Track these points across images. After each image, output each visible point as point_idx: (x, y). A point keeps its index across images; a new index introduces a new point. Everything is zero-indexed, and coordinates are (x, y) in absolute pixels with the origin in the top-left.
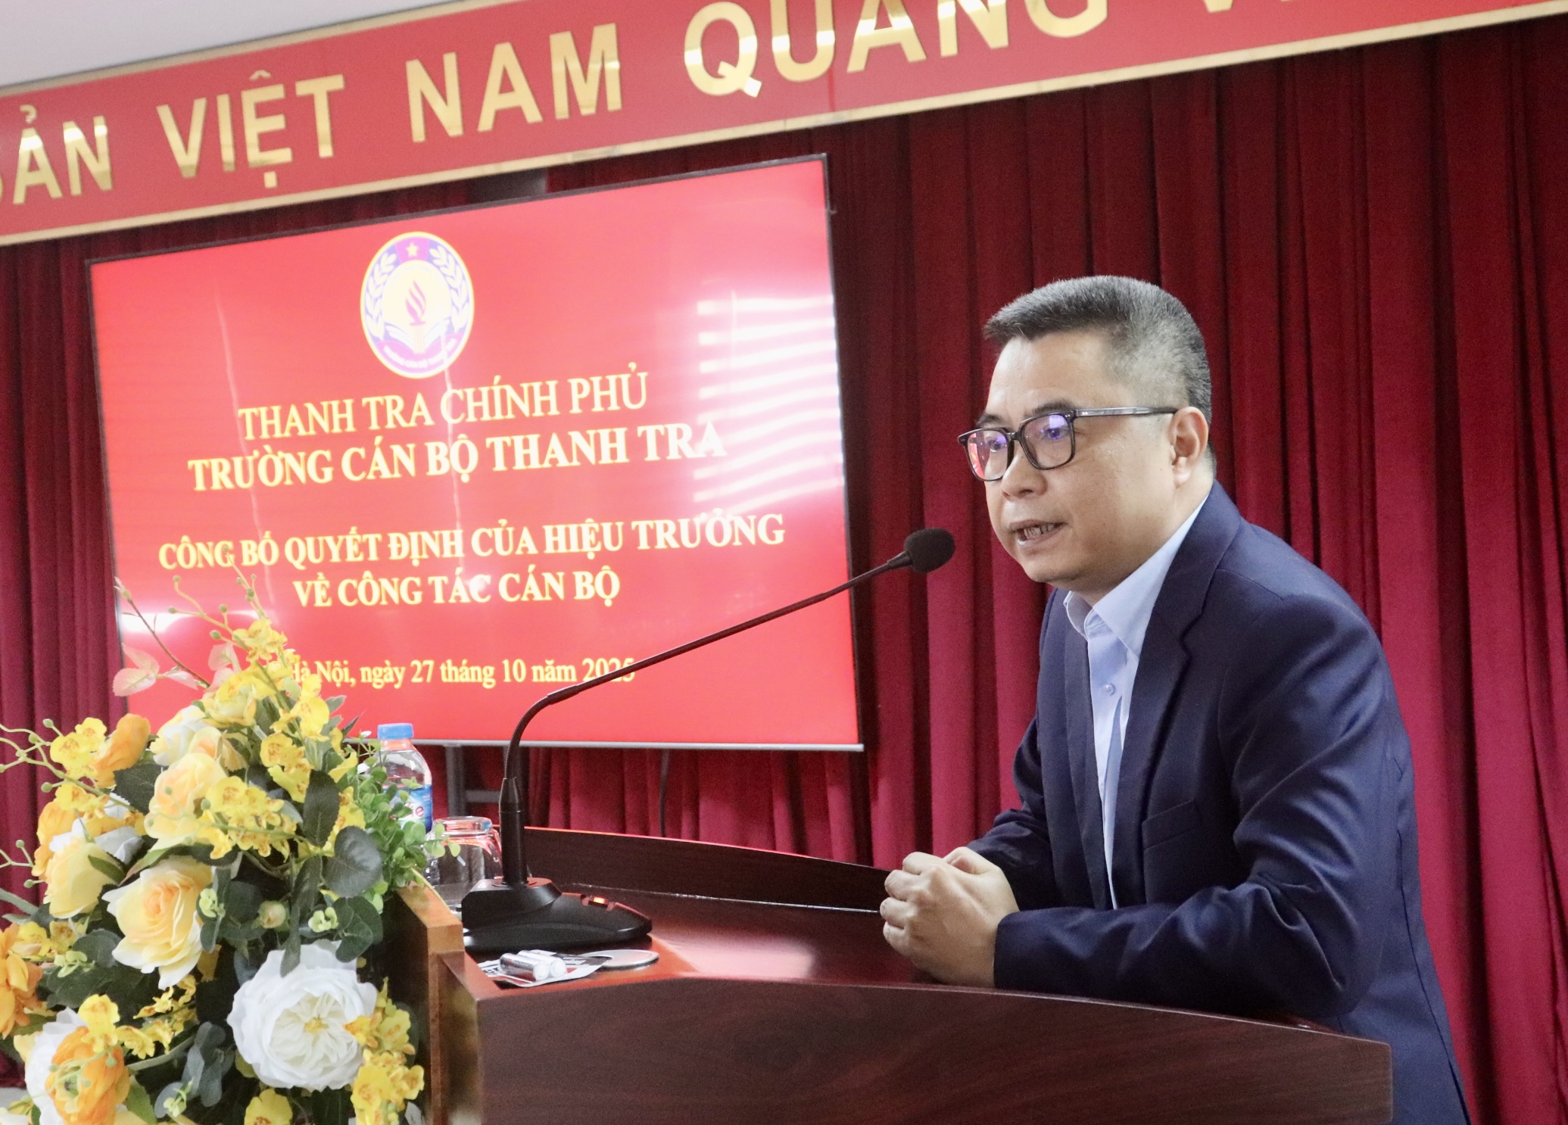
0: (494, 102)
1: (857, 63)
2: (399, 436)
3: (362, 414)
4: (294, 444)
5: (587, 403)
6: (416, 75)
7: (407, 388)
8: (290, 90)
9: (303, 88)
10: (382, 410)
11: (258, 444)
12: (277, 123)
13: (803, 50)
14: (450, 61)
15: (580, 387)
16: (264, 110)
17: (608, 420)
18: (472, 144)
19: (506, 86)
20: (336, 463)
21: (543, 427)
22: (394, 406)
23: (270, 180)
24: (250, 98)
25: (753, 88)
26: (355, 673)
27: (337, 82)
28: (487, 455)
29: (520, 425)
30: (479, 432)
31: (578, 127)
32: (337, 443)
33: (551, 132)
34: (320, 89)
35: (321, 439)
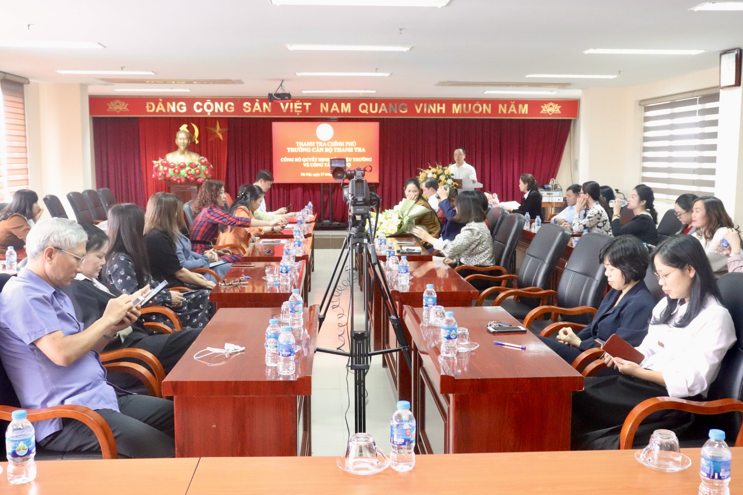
0: (333, 109)
1: (380, 112)
2: (321, 147)
3: (316, 144)
4: (305, 147)
5: (348, 145)
6: (322, 105)
7: (323, 142)
8: (303, 104)
9: (305, 104)
10: (319, 144)
11: (299, 147)
12: (300, 107)
13: (374, 109)
14: (327, 104)
15: (347, 143)
16: (298, 106)
17: (350, 147)
18: (329, 114)
19: (335, 108)
20: (311, 149)
21: (342, 147)
22: (321, 143)
23: (298, 114)
24: (296, 104)
25: (367, 113)
26: (312, 174)
27: (310, 104)
28: (334, 150)
29: (339, 147)
30: (333, 147)
31: (344, 114)
32: (312, 147)
33: (341, 114)
34: (307, 105)
35: (309, 147)
